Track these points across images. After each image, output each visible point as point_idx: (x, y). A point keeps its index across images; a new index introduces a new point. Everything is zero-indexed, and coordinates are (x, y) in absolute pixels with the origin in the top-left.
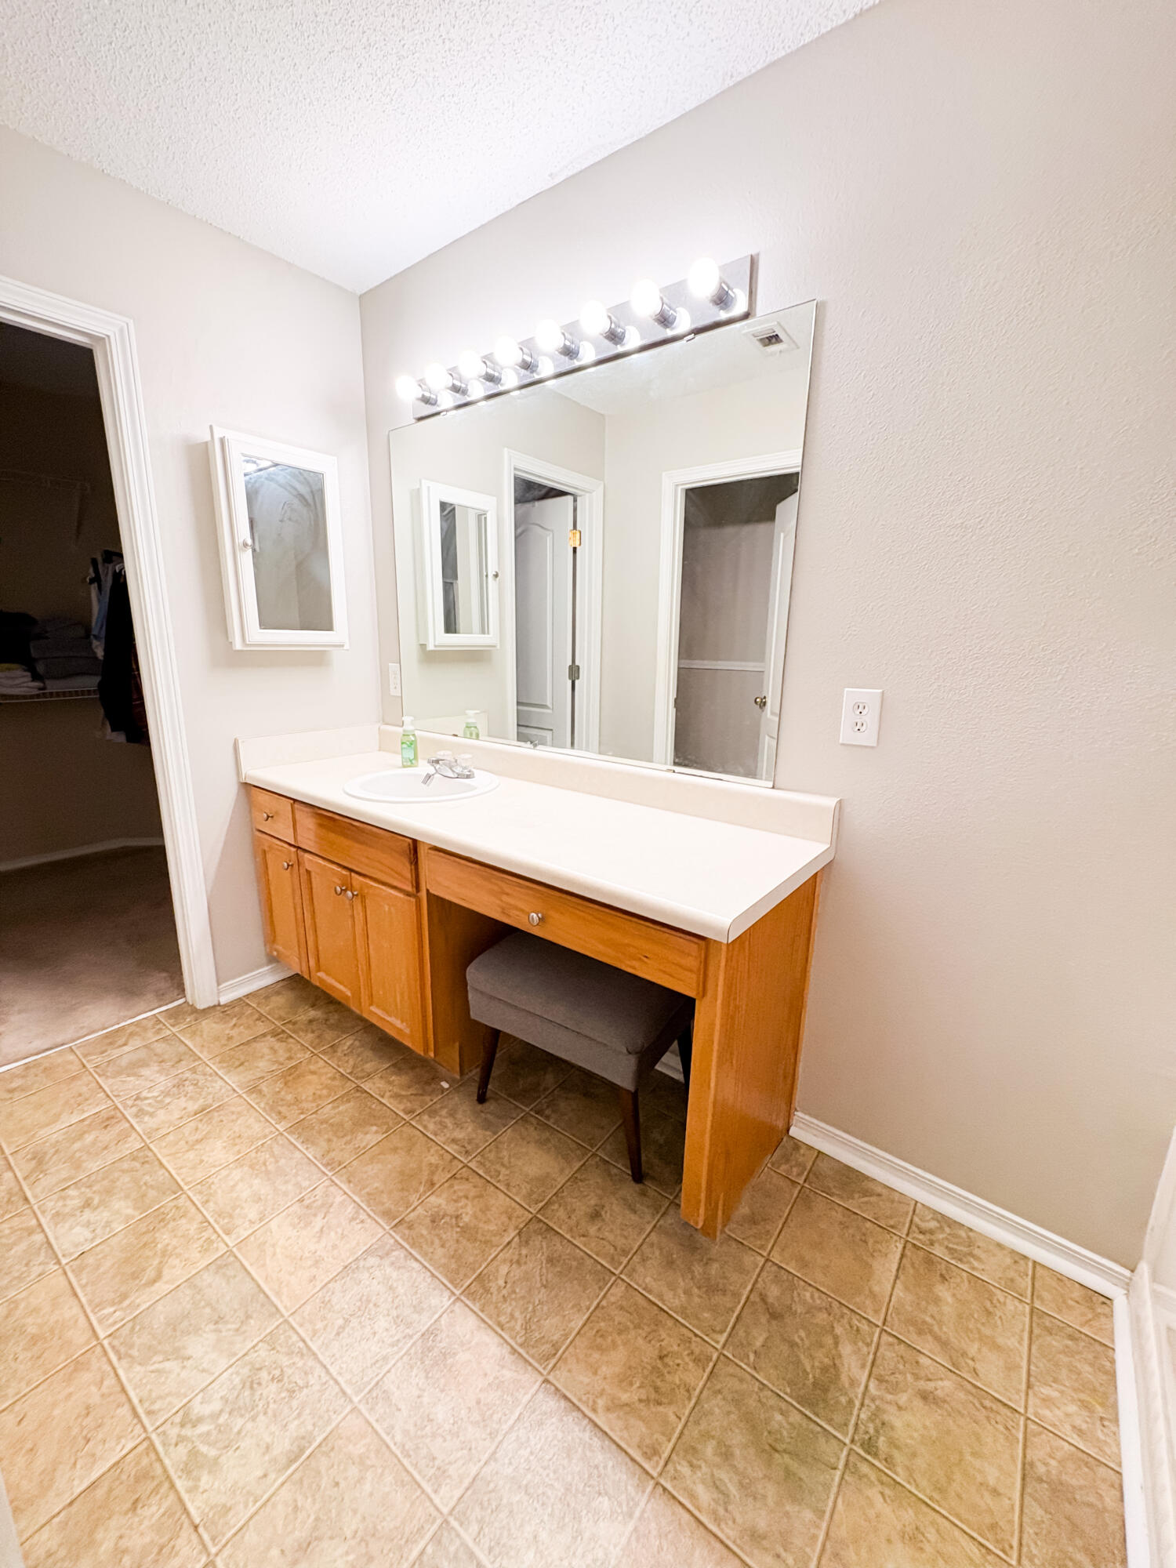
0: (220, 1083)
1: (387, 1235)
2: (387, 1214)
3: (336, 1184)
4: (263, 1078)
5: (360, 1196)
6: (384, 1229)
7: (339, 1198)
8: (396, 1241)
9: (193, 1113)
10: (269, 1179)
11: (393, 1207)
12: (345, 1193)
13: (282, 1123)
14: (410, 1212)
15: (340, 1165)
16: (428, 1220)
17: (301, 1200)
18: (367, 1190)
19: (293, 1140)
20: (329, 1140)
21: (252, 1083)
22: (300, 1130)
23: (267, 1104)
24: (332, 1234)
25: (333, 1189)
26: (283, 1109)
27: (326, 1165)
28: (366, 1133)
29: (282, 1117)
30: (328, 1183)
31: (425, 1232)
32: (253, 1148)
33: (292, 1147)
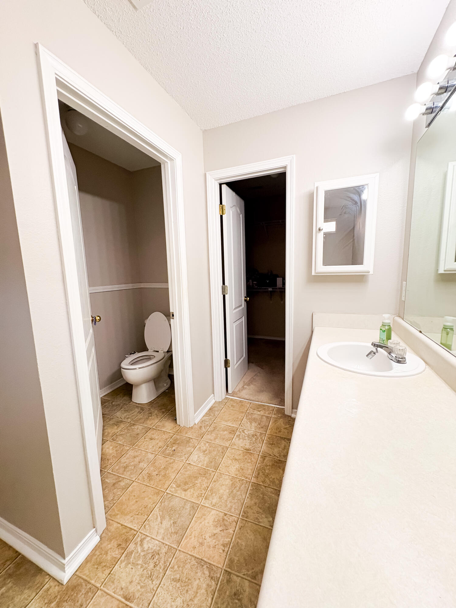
0: (260, 445)
1: (220, 570)
2: (231, 561)
3: (237, 524)
4: (270, 455)
5: (235, 539)
6: (223, 567)
7: (231, 531)
8: (219, 578)
9: (245, 448)
10: (230, 495)
11: (236, 561)
12: (234, 531)
13: (255, 479)
14: (235, 575)
15: (246, 518)
16: (234, 591)
17: (225, 515)
18: (240, 541)
19: (249, 489)
20: (256, 503)
21: (266, 454)
22: (255, 488)
23: (260, 466)
24: (214, 541)
25: (235, 523)
26: (261, 474)
27: (244, 512)
28: (266, 517)
29: (257, 477)
30: (236, 519)
31: (228, 593)
32: (240, 478)
33: (246, 491)
